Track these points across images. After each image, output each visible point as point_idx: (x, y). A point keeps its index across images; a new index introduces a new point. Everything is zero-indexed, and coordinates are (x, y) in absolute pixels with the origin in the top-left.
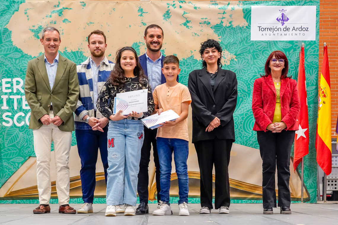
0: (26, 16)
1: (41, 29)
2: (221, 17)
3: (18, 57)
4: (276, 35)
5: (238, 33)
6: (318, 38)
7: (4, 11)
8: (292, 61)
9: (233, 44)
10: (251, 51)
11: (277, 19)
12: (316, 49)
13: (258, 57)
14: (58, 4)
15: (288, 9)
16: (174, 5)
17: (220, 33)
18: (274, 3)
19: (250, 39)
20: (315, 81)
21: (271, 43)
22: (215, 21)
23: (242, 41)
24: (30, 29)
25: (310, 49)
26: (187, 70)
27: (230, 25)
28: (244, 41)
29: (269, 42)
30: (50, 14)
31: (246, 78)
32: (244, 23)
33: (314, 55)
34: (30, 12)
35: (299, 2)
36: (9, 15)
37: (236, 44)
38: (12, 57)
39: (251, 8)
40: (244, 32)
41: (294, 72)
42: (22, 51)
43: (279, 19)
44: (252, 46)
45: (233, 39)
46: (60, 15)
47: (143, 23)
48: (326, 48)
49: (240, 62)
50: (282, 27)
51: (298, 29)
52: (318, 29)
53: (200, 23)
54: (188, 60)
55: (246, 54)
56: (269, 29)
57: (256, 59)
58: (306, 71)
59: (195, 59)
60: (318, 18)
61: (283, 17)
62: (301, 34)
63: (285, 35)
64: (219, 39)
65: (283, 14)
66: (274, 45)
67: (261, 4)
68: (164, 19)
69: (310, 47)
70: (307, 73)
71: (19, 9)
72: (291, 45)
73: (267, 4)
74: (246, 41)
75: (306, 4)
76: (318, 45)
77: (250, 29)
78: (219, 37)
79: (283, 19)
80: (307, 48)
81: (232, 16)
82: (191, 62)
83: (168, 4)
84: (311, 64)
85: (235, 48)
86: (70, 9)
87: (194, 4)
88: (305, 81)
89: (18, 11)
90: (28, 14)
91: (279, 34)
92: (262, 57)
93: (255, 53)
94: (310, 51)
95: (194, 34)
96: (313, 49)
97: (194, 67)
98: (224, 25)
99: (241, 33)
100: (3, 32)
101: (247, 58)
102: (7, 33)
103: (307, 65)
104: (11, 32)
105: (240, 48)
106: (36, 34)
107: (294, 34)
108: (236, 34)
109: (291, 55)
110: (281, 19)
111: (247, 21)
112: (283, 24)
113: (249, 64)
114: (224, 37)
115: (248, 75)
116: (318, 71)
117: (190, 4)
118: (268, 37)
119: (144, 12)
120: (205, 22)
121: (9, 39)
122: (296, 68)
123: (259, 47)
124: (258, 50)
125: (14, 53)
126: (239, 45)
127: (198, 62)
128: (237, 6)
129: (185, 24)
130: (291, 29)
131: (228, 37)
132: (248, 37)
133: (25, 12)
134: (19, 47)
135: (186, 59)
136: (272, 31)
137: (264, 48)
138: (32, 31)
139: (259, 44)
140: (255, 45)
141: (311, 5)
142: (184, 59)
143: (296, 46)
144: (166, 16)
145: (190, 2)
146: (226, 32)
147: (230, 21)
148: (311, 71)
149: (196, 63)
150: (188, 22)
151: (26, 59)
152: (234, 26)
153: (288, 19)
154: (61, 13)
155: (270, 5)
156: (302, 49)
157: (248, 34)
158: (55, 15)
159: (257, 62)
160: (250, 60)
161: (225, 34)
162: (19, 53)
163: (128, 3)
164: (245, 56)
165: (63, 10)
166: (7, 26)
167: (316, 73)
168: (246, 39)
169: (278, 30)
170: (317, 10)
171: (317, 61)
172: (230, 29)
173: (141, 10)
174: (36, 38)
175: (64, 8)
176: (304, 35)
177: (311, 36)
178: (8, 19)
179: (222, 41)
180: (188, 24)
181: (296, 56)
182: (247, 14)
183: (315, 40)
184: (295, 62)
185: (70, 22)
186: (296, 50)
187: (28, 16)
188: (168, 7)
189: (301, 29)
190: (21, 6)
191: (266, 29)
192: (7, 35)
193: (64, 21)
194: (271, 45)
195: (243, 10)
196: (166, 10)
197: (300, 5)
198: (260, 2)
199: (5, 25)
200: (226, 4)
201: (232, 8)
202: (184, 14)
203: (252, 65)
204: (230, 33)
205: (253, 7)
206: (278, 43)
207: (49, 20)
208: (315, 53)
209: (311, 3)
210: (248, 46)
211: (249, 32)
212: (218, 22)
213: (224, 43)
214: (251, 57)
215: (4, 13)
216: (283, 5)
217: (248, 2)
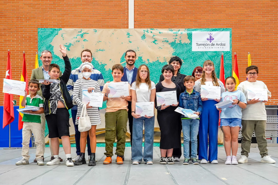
0: (62, 37)
1: (71, 45)
2: (175, 38)
3: (57, 61)
4: (207, 48)
5: (185, 47)
6: (231, 50)
7: (49, 35)
8: (216, 63)
9: (181, 54)
10: (192, 57)
11: (207, 39)
12: (230, 56)
13: (196, 61)
14: (80, 31)
15: (214, 33)
16: (148, 31)
17: (174, 47)
18: (205, 30)
19: (192, 50)
20: (230, 75)
21: (204, 53)
22: (171, 40)
23: (187, 52)
24: (64, 45)
25: (227, 56)
26: (155, 68)
27: (180, 42)
28: (188, 51)
29: (202, 52)
30: (76, 36)
31: (190, 73)
32: (188, 41)
33: (229, 59)
34: (64, 35)
35: (220, 29)
36: (52, 37)
37: (184, 53)
38: (54, 61)
39: (192, 33)
40: (188, 46)
41: (218, 69)
42: (59, 58)
43: (208, 39)
44: (193, 55)
45: (182, 51)
46: (81, 37)
47: (129, 41)
48: (236, 56)
49: (186, 63)
50: (210, 44)
51: (219, 45)
52: (231, 45)
53: (163, 41)
54: (156, 62)
55: (190, 59)
56: (202, 45)
57: (195, 62)
58: (224, 69)
59: (159, 62)
60: (231, 38)
61: (210, 38)
62: (221, 48)
63: (212, 48)
64: (174, 50)
65: (210, 36)
66: (205, 54)
67: (198, 31)
68: (142, 39)
69: (227, 55)
70: (225, 70)
71: (58, 33)
72: (216, 54)
73: (201, 30)
74: (190, 51)
75: (224, 30)
76: (231, 54)
77: (192, 45)
78: (173, 49)
79: (211, 39)
80: (225, 55)
81: (181, 37)
82: (158, 64)
83: (144, 31)
84: (227, 65)
85: (183, 55)
86: (88, 33)
87: (159, 30)
88: (224, 75)
89: (57, 35)
90: (63, 37)
91: (209, 48)
92: (199, 61)
93: (194, 59)
94: (227, 57)
95: (159, 48)
96: (228, 56)
97: (159, 66)
98: (176, 42)
99: (186, 47)
100: (49, 47)
101: (190, 61)
102: (51, 47)
103: (225, 65)
104: (53, 47)
105: (186, 55)
106: (68, 48)
107: (217, 48)
108: (184, 48)
109: (215, 59)
110: (210, 39)
111: (190, 40)
112: (211, 41)
113: (191, 64)
114: (177, 49)
115: (191, 71)
116: (231, 69)
117: (157, 31)
118: (202, 49)
119: (130, 35)
120: (165, 41)
121: (52, 51)
122: (219, 67)
123: (197, 55)
124: (196, 57)
125: (54, 59)
126: (185, 54)
127: (161, 64)
128: (184, 32)
129: (154, 42)
130: (215, 45)
131: (179, 49)
132: (191, 49)
133: (62, 35)
134: (57, 55)
135: (154, 62)
136: (204, 46)
137: (199, 56)
138: (66, 46)
139: (197, 53)
140: (195, 54)
141: (227, 31)
142: (153, 62)
143: (219, 54)
144: (143, 37)
145: (157, 30)
146: (178, 47)
147: (180, 40)
148: (227, 69)
149: (160, 64)
150: (155, 40)
151: (62, 62)
152: (182, 43)
153: (213, 39)
154: (82, 36)
155: (203, 31)
156: (222, 56)
157: (191, 48)
158: (79, 37)
159: (196, 63)
160: (192, 63)
161: (177, 47)
162: (58, 59)
163: (121, 30)
164: (188, 60)
165: (84, 34)
166: (51, 43)
167: (230, 70)
168: (189, 50)
169: (208, 45)
170: (230, 33)
171: (231, 63)
172: (180, 45)
173: (128, 34)
174: (68, 50)
175: (84, 33)
176: (223, 48)
177: (227, 48)
178: (51, 39)
179: (175, 52)
180: (156, 42)
181: (218, 60)
182: (190, 36)
183: (229, 51)
184: (218, 63)
185: (88, 41)
186: (219, 57)
187: (63, 38)
188: (144, 32)
189: (222, 44)
190: (59, 32)
191: (201, 45)
192: (51, 49)
193: (84, 40)
194: (204, 54)
195: (187, 34)
196: (143, 34)
197: (220, 31)
198: (197, 29)
199: (50, 43)
200: (177, 30)
201: (181, 33)
202: (153, 36)
203: (193, 65)
204: (180, 47)
205: (193, 32)
206: (208, 53)
207: (75, 40)
208: (230, 58)
209: (227, 30)
210: (191, 54)
211: (191, 47)
212: (173, 41)
213: (176, 52)
214: (192, 61)
215: (50, 36)
216: (210, 31)
217: (190, 29)
